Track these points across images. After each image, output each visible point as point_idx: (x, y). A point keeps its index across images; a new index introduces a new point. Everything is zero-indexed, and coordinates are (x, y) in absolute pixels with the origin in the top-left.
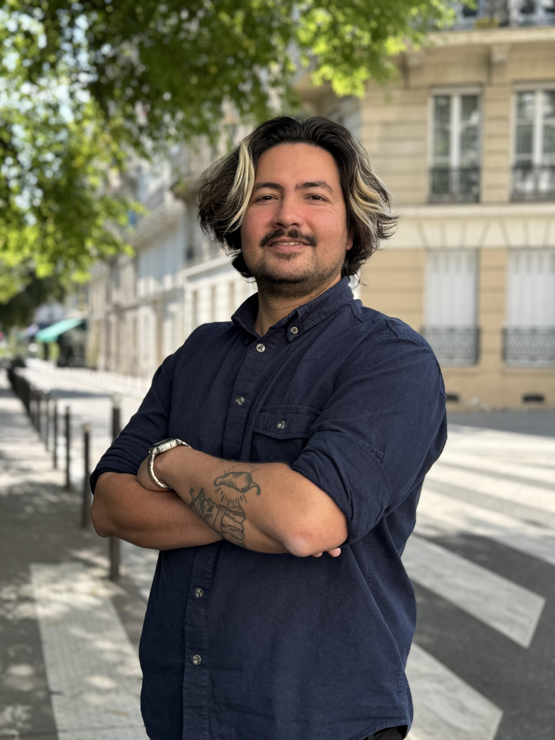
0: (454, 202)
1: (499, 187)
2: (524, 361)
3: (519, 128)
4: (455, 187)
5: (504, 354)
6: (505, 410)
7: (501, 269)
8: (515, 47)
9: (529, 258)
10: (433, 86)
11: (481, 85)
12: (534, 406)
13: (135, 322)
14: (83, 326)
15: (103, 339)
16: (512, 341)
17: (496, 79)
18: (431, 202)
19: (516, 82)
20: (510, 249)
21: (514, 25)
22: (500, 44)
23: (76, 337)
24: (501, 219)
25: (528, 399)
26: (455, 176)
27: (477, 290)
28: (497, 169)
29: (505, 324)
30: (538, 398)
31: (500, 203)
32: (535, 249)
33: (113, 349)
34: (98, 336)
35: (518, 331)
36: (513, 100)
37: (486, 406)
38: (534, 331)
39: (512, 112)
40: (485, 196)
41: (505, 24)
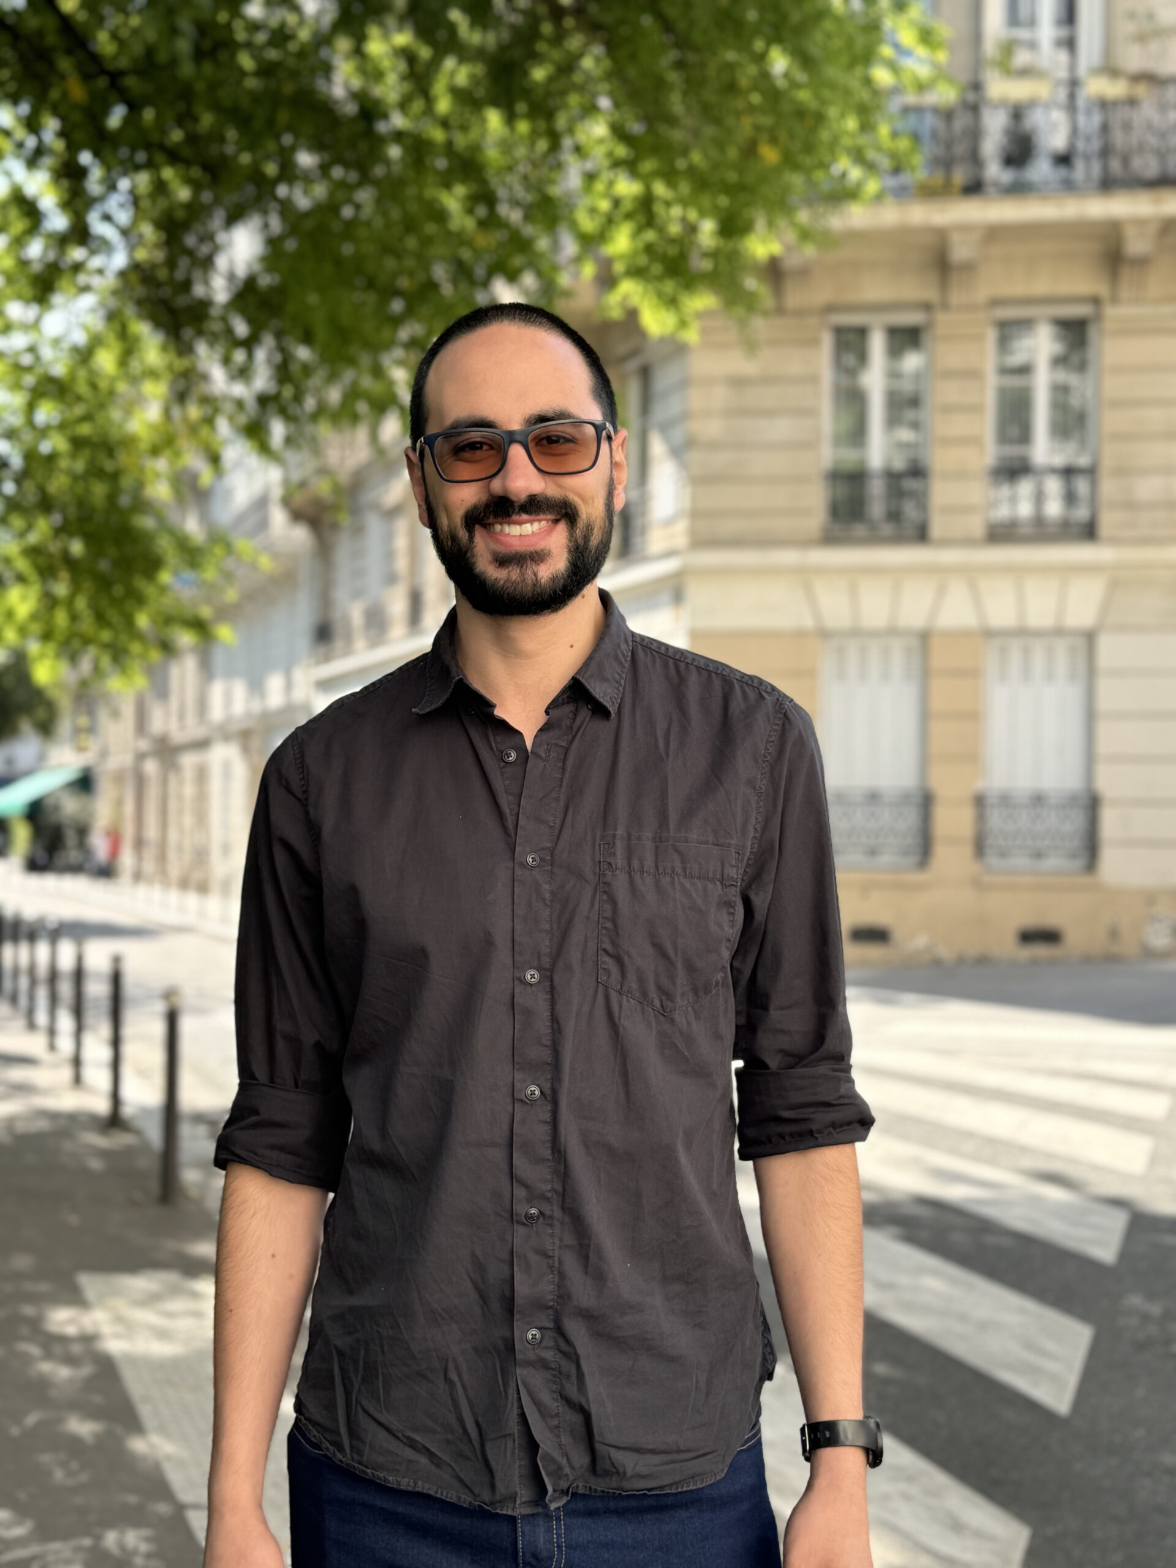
0: (874, 539)
1: (966, 510)
2: (1020, 861)
3: (1003, 392)
4: (877, 508)
5: (980, 846)
6: (983, 961)
7: (973, 673)
8: (994, 233)
9: (1026, 652)
10: (830, 309)
11: (927, 307)
12: (1040, 951)
13: (202, 775)
14: (84, 783)
15: (129, 808)
16: (995, 819)
17: (956, 297)
18: (829, 539)
19: (996, 302)
20: (989, 634)
21: (991, 190)
22: (965, 228)
23: (70, 806)
24: (969, 574)
25: (1028, 937)
26: (876, 488)
27: (925, 716)
28: (961, 475)
29: (980, 785)
30: (1049, 936)
31: (967, 542)
32: (1039, 633)
33: (152, 832)
34: (119, 803)
35: (1005, 800)
36: (991, 336)
37: (945, 953)
38: (1038, 800)
39: (988, 359)
40: (937, 529)
41: (974, 188)
